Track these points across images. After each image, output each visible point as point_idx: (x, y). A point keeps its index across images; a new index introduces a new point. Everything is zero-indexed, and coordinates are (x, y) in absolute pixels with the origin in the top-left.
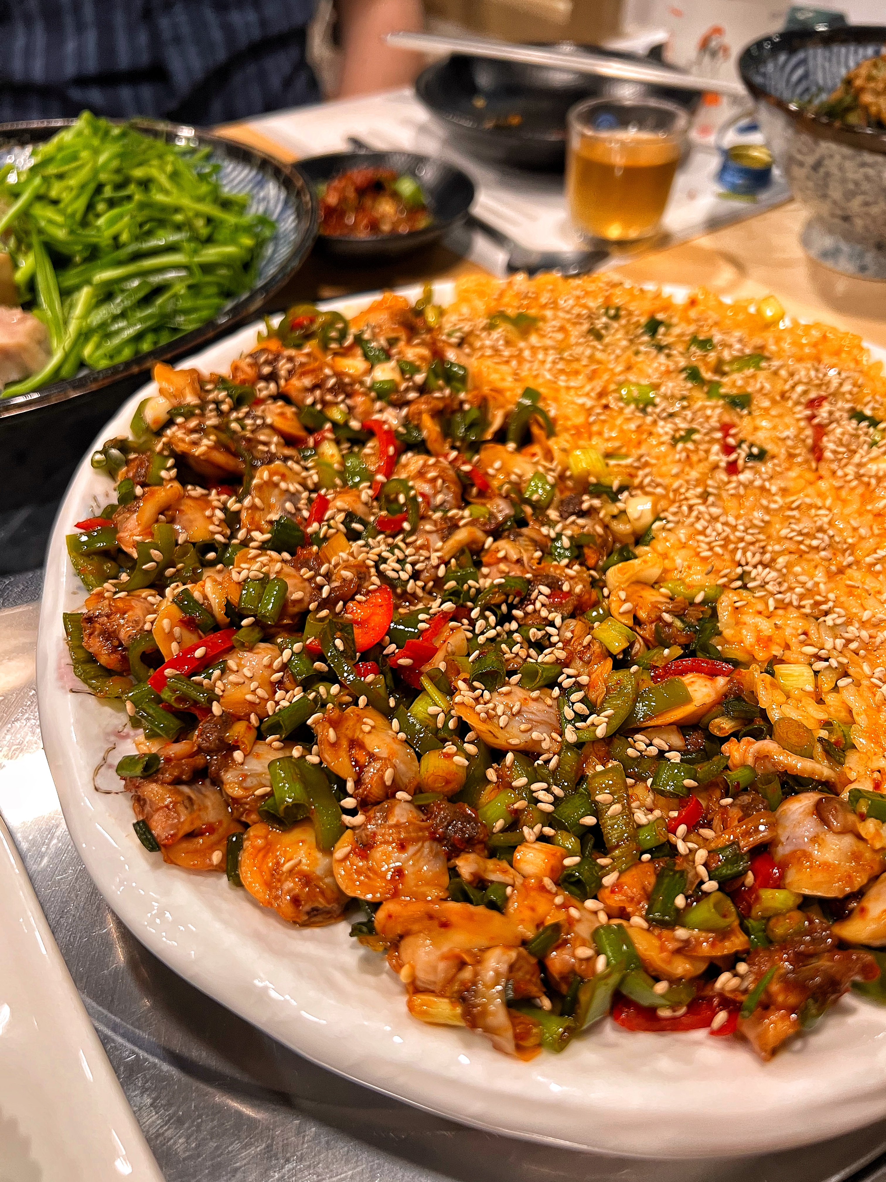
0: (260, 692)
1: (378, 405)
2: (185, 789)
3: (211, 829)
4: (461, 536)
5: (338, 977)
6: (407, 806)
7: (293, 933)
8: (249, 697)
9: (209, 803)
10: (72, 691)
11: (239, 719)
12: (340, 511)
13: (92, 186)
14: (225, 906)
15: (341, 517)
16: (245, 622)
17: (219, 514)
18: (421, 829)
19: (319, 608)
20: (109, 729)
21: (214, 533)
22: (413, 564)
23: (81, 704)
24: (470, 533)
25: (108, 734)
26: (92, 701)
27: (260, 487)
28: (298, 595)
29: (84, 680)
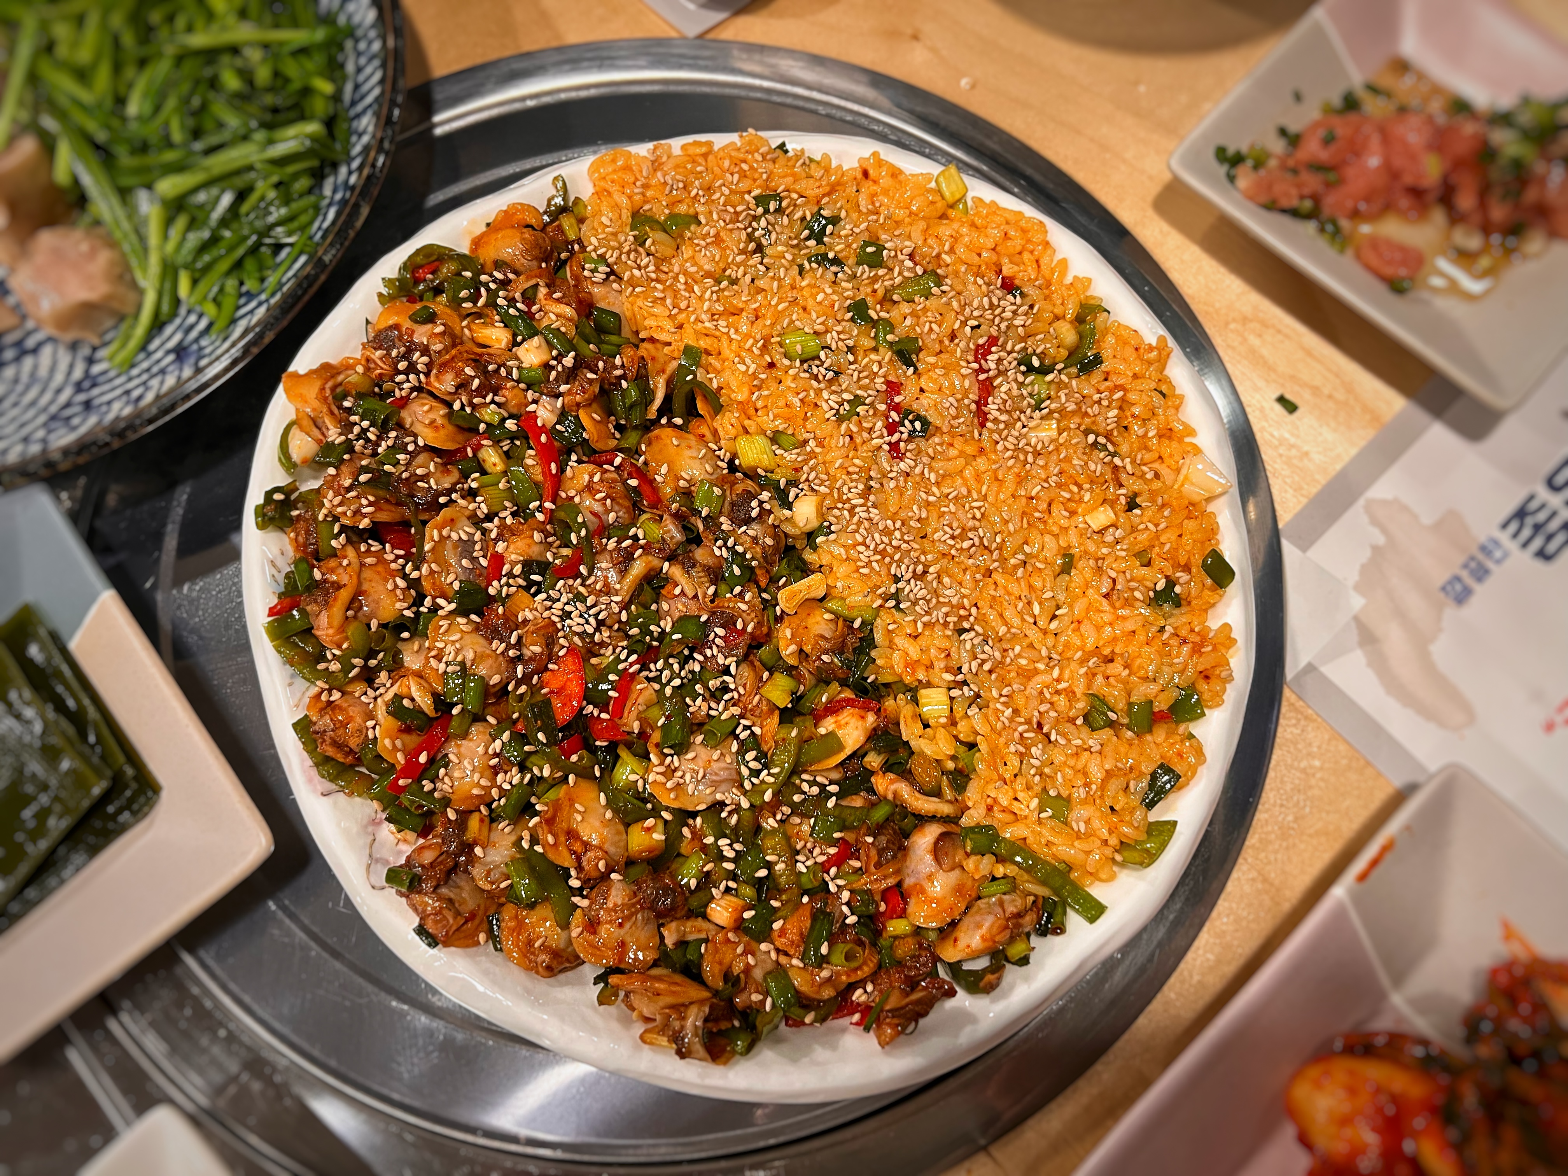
0: (483, 782)
1: (530, 396)
2: (444, 890)
3: (473, 916)
4: (638, 568)
6: (621, 886)
8: (475, 790)
9: (464, 894)
10: (323, 795)
11: (471, 812)
12: (515, 563)
15: (517, 570)
16: (455, 711)
17: (400, 582)
18: (634, 905)
19: (517, 687)
21: (401, 610)
23: (335, 803)
24: (647, 564)
25: (366, 827)
26: (342, 798)
27: (433, 550)
28: (496, 679)
29: (331, 781)
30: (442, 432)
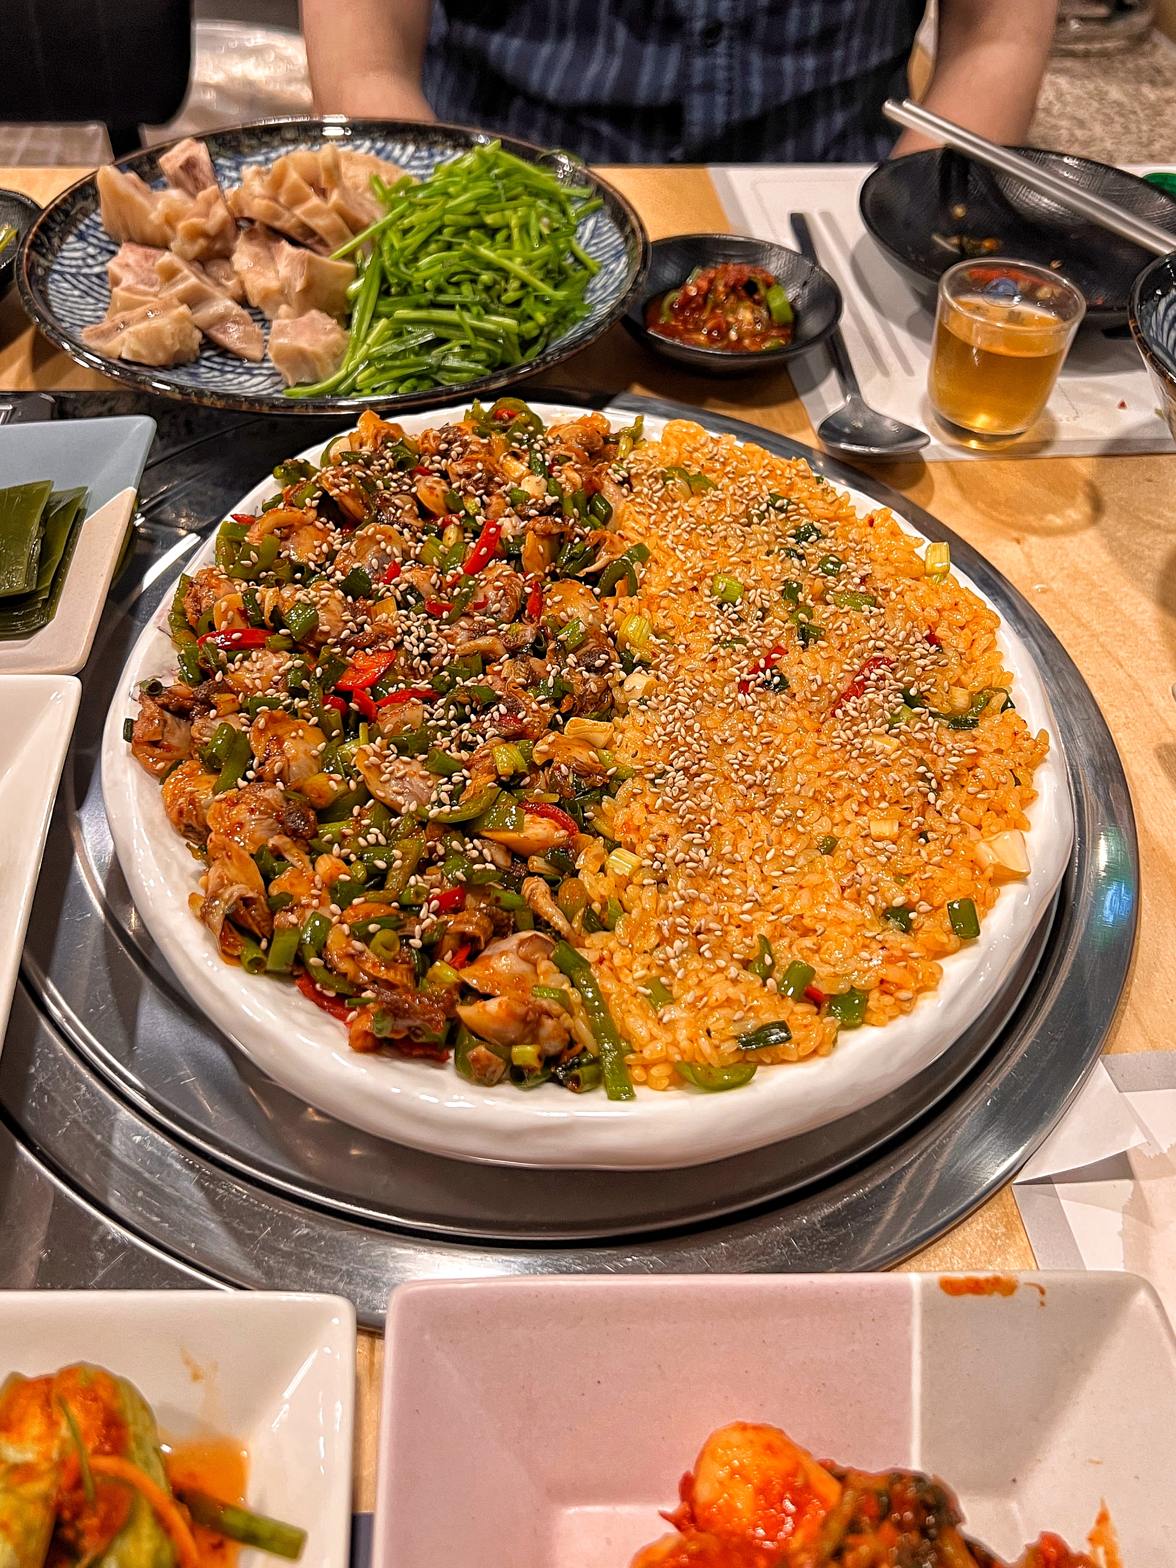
0: (257, 682)
1: (508, 511)
2: (168, 715)
3: (168, 748)
4: (483, 642)
5: (175, 868)
6: (278, 792)
7: (175, 836)
8: (247, 681)
9: (178, 732)
10: (159, 628)
11: (233, 692)
12: (406, 582)
13: (438, 224)
14: (148, 797)
15: (403, 587)
16: (282, 631)
17: (325, 548)
18: (273, 809)
19: (334, 645)
20: (166, 665)
21: (310, 560)
22: (428, 646)
23: (158, 639)
24: (494, 643)
25: (164, 668)
26: (168, 641)
27: (362, 539)
28: (326, 628)
29: (171, 625)
30: (433, 498)
